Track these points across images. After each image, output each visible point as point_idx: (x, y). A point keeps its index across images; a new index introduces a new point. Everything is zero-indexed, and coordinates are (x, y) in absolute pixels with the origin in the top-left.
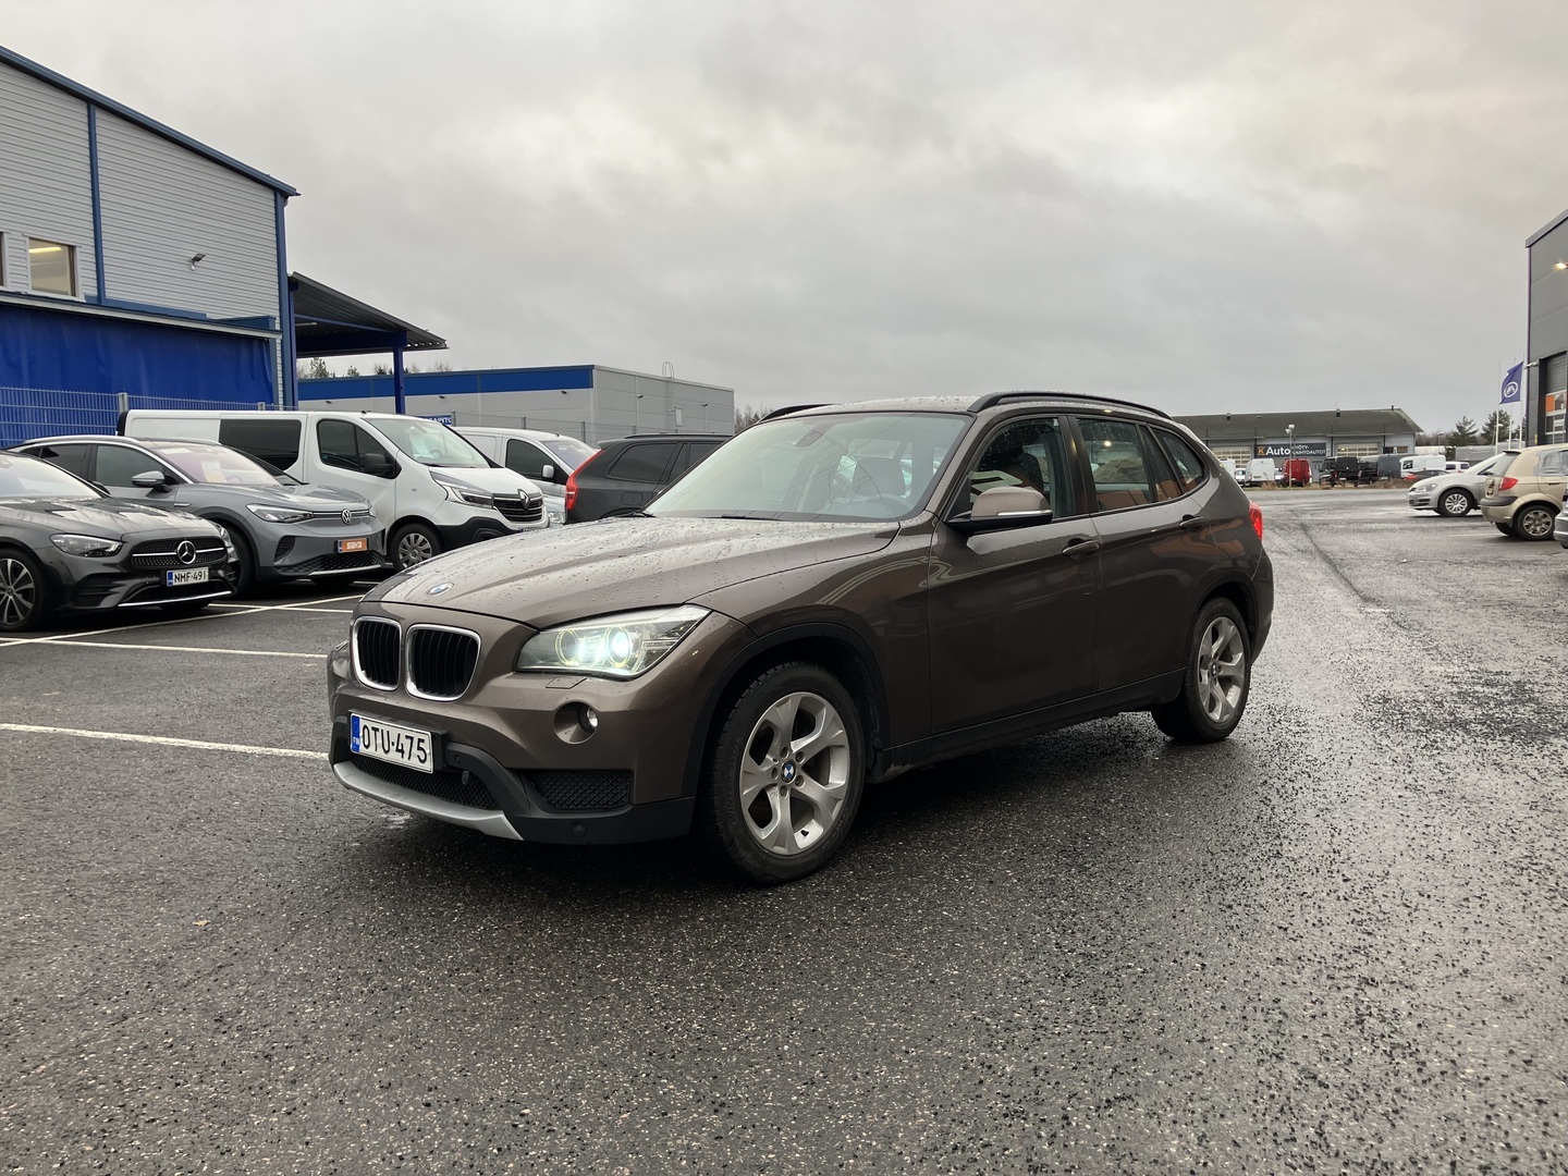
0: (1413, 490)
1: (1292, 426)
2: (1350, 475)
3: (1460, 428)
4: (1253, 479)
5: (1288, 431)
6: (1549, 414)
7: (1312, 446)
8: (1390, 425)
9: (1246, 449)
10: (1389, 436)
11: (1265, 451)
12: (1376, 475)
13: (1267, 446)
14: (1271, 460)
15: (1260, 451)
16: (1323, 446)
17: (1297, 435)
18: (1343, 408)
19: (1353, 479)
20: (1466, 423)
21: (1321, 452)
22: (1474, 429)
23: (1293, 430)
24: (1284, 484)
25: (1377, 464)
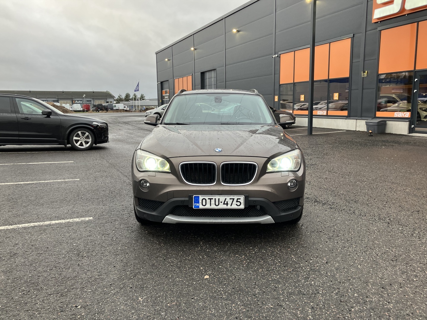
0: (147, 113)
1: (85, 95)
2: (101, 109)
3: (119, 97)
4: (75, 110)
5: (84, 96)
6: (163, 95)
7: (88, 101)
8: (107, 96)
9: (69, 101)
10: (108, 99)
11: (75, 102)
12: (107, 109)
13: (76, 100)
14: (79, 104)
15: (74, 102)
16: (91, 101)
17: (86, 97)
18: (95, 91)
19: (102, 110)
20: (120, 96)
21: (90, 102)
22: (122, 97)
23: (85, 96)
24: (83, 111)
25: (107, 106)
